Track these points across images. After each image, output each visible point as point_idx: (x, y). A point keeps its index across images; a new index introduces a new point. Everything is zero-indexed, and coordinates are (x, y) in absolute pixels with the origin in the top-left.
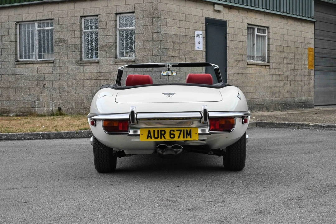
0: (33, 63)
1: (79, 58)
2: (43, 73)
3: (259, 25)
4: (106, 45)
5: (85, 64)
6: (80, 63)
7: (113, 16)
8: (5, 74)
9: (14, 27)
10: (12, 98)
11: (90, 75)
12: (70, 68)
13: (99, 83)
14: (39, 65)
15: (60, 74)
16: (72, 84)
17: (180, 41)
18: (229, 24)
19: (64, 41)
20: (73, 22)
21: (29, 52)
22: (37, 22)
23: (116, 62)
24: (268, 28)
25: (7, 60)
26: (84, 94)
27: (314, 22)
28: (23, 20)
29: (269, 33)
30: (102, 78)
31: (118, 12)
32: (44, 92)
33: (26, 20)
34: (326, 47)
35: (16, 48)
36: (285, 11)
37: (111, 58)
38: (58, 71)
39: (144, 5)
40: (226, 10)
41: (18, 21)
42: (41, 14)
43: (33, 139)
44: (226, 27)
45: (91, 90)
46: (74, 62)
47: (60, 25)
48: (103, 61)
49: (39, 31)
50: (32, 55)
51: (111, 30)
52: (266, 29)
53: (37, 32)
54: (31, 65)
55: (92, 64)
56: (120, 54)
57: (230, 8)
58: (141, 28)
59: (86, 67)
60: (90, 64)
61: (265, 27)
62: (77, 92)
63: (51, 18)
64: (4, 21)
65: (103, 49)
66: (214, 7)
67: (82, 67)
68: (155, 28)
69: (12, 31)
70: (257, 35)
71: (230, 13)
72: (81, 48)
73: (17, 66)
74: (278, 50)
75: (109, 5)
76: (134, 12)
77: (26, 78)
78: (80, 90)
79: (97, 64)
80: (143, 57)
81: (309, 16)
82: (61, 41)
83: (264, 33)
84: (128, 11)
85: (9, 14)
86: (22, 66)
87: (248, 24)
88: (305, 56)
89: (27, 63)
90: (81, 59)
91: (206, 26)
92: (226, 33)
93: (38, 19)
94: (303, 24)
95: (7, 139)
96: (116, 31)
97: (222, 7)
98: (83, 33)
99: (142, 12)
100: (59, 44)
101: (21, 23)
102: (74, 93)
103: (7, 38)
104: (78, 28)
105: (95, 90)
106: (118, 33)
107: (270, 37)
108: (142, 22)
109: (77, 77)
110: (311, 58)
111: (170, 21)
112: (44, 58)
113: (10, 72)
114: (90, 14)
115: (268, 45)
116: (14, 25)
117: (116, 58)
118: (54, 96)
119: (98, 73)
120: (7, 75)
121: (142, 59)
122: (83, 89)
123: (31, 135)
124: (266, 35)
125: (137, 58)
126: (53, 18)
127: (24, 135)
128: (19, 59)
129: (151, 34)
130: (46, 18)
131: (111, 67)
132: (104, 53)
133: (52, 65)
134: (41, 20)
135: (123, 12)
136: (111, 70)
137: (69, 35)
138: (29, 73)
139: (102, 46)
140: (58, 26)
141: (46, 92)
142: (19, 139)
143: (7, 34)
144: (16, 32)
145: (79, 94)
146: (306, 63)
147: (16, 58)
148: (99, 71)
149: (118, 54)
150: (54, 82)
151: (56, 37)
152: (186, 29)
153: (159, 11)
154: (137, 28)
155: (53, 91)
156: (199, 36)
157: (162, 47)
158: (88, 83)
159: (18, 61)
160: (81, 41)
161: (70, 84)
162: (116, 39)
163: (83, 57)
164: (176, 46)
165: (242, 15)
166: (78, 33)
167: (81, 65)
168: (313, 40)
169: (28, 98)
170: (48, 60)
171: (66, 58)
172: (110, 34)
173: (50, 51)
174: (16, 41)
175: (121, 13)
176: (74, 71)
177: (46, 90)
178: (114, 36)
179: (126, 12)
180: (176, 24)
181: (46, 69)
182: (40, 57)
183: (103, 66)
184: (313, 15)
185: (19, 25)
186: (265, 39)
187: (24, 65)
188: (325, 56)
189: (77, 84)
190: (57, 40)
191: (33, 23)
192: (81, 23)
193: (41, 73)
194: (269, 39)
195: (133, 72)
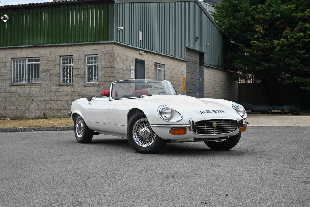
0: (24, 85)
1: (59, 82)
2: (32, 91)
3: (160, 63)
4: (78, 75)
5: (63, 86)
6: (60, 85)
7: (83, 56)
8: (2, 92)
9: (10, 62)
10: (8, 108)
11: (67, 93)
12: (52, 89)
13: (73, 98)
14: (30, 87)
15: (45, 92)
16: (54, 99)
17: (124, 73)
18: (146, 63)
19: (48, 71)
20: (54, 59)
21: (20, 78)
22: (27, 59)
23: (85, 85)
24: (164, 65)
25: (4, 83)
26: (62, 105)
27: (186, 62)
28: (17, 57)
29: (164, 68)
30: (75, 95)
31: (87, 54)
32: (33, 104)
33: (19, 57)
34: (190, 77)
35: (11, 75)
36: (172, 55)
37: (82, 83)
38: (43, 90)
39: (105, 50)
40: (145, 54)
41: (12, 57)
42: (31, 53)
43: (54, 130)
44: (145, 64)
45: (67, 103)
46: (55, 84)
47: (45, 61)
48: (76, 84)
49: (28, 65)
50: (23, 80)
51: (82, 65)
52: (163, 65)
53: (27, 65)
54: (23, 86)
55: (68, 86)
56: (87, 80)
57: (147, 52)
58: (103, 64)
59: (64, 88)
60: (67, 86)
61: (162, 64)
62: (57, 104)
63: (38, 56)
64: (2, 57)
65: (76, 77)
66: (139, 52)
67: (61, 88)
68: (112, 65)
69: (8, 64)
70: (159, 70)
71: (147, 55)
72: (60, 76)
73: (12, 87)
74: (169, 79)
75: (81, 49)
76: (98, 55)
77: (19, 95)
78: (59, 103)
79: (72, 86)
80: (104, 82)
81: (183, 58)
82: (45, 71)
83: (161, 68)
84: (94, 54)
85: (6, 53)
86: (16, 87)
87: (155, 63)
88: (182, 83)
89: (19, 85)
90: (60, 83)
91: (136, 63)
92: (145, 68)
93: (28, 57)
94: (181, 63)
95: (39, 130)
96: (85, 66)
97: (143, 52)
98: (61, 67)
99: (104, 54)
100: (44, 73)
101: (15, 59)
102: (55, 104)
103: (4, 69)
104: (58, 63)
105: (70, 102)
106: (86, 67)
107: (165, 71)
108: (103, 61)
109: (57, 94)
110: (185, 84)
111: (120, 60)
112: (31, 82)
113: (7, 91)
114: (67, 55)
115: (164, 75)
116: (10, 60)
117: (85, 82)
118: (40, 106)
119: (72, 91)
120: (4, 93)
121: (103, 83)
122: (62, 102)
123: (53, 128)
124: (163, 69)
125: (100, 82)
126: (39, 56)
127: (49, 128)
128: (13, 83)
129: (110, 68)
130: (34, 56)
131: (82, 88)
132: (77, 79)
133: (39, 86)
134: (30, 58)
135: (91, 54)
136: (82, 90)
137: (51, 67)
138: (21, 91)
139: (76, 75)
140: (43, 62)
141: (34, 104)
142: (46, 130)
143: (4, 66)
144: (11, 65)
145: (59, 105)
146: (182, 87)
147: (11, 82)
148: (73, 91)
149: (86, 80)
150: (40, 97)
151: (42, 68)
152: (127, 66)
153: (115, 54)
154: (100, 64)
155: (39, 103)
156: (132, 70)
157: (116, 76)
158: (66, 98)
159: (12, 84)
160: (60, 72)
161: (52, 98)
162: (85, 71)
163: (61, 82)
164: (122, 76)
165: (152, 57)
166: (58, 66)
167: (60, 86)
168: (185, 73)
169: (20, 108)
170: (35, 83)
171: (49, 82)
172: (81, 67)
173: (36, 77)
174: (11, 71)
175: (88, 55)
176: (55, 91)
177: (34, 102)
178: (84, 69)
179: (92, 54)
180: (122, 62)
181: (34, 89)
182: (29, 81)
183: (76, 88)
184: (185, 57)
185: (14, 60)
186: (162, 72)
187: (18, 86)
188: (190, 83)
189: (57, 98)
190: (43, 70)
191: (24, 60)
192: (60, 60)
193: (30, 91)
194: (164, 72)
195: (97, 91)
